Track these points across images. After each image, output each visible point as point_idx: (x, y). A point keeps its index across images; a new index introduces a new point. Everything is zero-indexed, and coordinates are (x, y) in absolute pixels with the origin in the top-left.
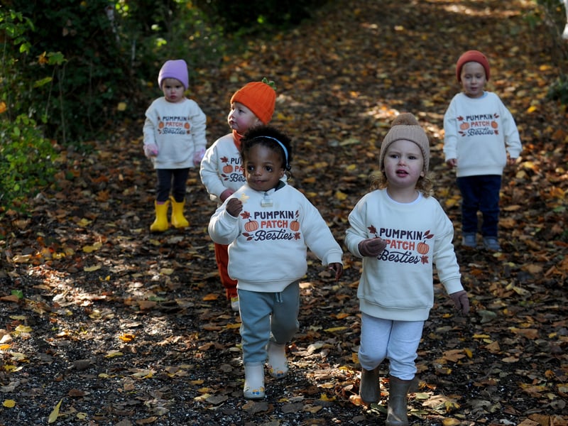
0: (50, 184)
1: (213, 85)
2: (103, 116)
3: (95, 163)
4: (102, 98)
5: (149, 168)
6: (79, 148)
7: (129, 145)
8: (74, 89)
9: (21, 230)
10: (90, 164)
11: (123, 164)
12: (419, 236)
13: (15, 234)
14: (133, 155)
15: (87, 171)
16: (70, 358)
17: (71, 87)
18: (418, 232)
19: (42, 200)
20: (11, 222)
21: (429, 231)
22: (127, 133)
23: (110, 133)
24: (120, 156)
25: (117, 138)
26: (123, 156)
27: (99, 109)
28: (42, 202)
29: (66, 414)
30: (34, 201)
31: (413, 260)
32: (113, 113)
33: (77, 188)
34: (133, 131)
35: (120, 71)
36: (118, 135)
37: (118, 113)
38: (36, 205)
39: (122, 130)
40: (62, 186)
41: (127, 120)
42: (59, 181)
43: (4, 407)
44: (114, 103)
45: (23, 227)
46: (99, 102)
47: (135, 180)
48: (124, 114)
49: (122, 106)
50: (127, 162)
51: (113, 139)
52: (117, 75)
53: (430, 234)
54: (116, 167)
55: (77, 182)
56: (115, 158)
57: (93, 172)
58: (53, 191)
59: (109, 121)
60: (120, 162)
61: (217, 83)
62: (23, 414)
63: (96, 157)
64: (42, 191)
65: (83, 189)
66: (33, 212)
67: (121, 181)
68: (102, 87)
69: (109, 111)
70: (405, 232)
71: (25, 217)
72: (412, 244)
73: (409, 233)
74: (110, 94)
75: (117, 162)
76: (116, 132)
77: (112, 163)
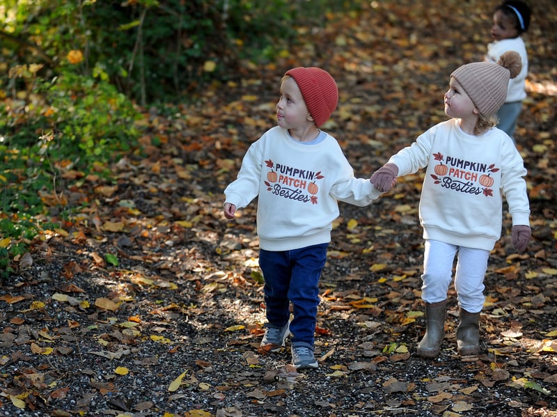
0: (134, 149)
1: (316, 47)
2: (187, 77)
3: (184, 129)
4: (186, 55)
5: (248, 137)
6: (163, 111)
7: (220, 112)
8: (153, 42)
9: (107, 197)
10: (177, 131)
11: (216, 132)
12: (483, 168)
13: (101, 201)
14: (227, 122)
15: (176, 138)
16: (182, 331)
17: (148, 40)
18: (482, 165)
19: (127, 166)
20: (94, 189)
21: (494, 165)
22: (215, 98)
23: (194, 97)
24: (213, 123)
25: (203, 103)
26: (216, 122)
27: (181, 68)
28: (126, 168)
29: (187, 383)
30: (117, 168)
31: (475, 191)
32: (199, 73)
33: (165, 155)
34: (222, 95)
35: (209, 23)
36: (205, 100)
37: (204, 73)
38: (120, 171)
39: (210, 94)
40: (147, 152)
41: (216, 83)
42: (144, 146)
43: (116, 374)
44: (200, 61)
45: (109, 195)
46: (182, 59)
47: (233, 150)
48: (212, 75)
49: (210, 66)
50: (222, 130)
51: (199, 104)
52: (205, 28)
53: (495, 167)
54: (209, 135)
55: (165, 149)
56: (207, 124)
57: (183, 139)
58: (138, 157)
59: (193, 83)
60: (213, 129)
61: (321, 45)
62: (139, 381)
63: (185, 123)
64: (125, 156)
65: (173, 156)
66: (118, 180)
67: (217, 150)
68: (187, 42)
69: (194, 71)
70: (469, 163)
71: (109, 184)
72: (475, 175)
73: (473, 165)
74: (196, 51)
75: (209, 130)
76: (201, 96)
77: (204, 130)
